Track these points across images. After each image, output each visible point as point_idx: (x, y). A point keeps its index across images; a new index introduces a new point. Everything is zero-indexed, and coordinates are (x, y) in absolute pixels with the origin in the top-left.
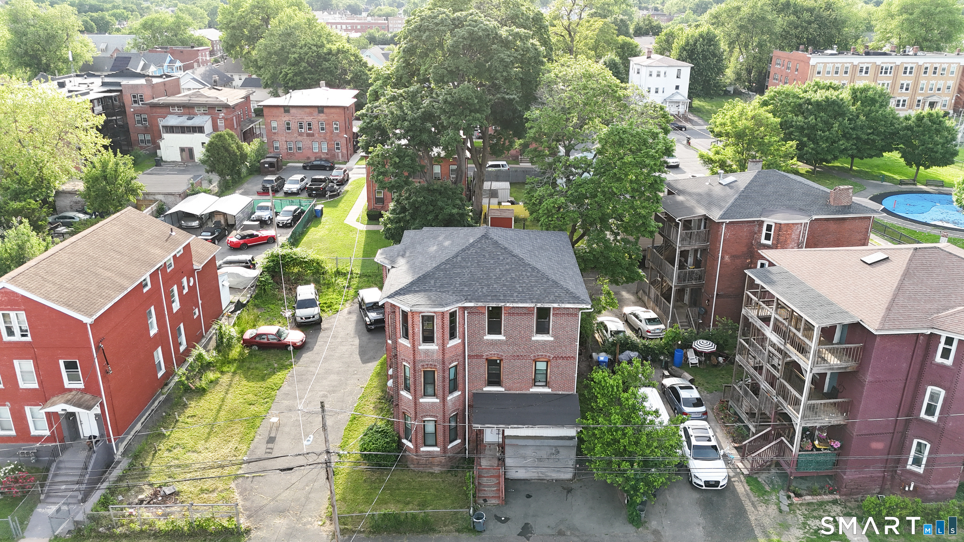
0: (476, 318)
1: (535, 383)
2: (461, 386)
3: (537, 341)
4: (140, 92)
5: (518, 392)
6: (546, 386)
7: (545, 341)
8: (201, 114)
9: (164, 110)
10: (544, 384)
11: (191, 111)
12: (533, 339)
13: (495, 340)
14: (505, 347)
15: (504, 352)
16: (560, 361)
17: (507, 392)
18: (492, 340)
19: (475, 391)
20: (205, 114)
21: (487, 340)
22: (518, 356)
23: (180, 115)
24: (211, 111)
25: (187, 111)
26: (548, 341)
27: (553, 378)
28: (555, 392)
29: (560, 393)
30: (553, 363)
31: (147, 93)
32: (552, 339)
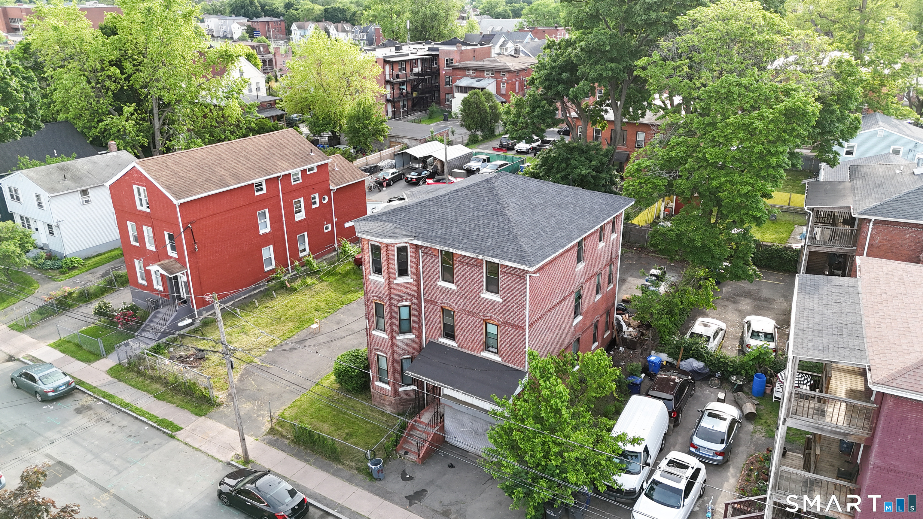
0: (430, 259)
1: (487, 347)
2: (415, 329)
3: (486, 299)
4: (451, 57)
5: (469, 352)
6: (497, 353)
7: (494, 301)
8: (489, 78)
9: (461, 73)
10: (495, 350)
11: (481, 74)
12: (482, 295)
13: (448, 288)
14: (457, 299)
15: (456, 303)
16: (509, 329)
17: (459, 349)
18: (445, 287)
19: (431, 340)
20: (492, 77)
21: (441, 286)
22: (468, 312)
23: (472, 77)
24: (497, 75)
25: (478, 74)
26: (497, 302)
27: (503, 346)
28: (505, 364)
29: (510, 365)
30: (502, 327)
31: (456, 57)
32: (500, 300)
